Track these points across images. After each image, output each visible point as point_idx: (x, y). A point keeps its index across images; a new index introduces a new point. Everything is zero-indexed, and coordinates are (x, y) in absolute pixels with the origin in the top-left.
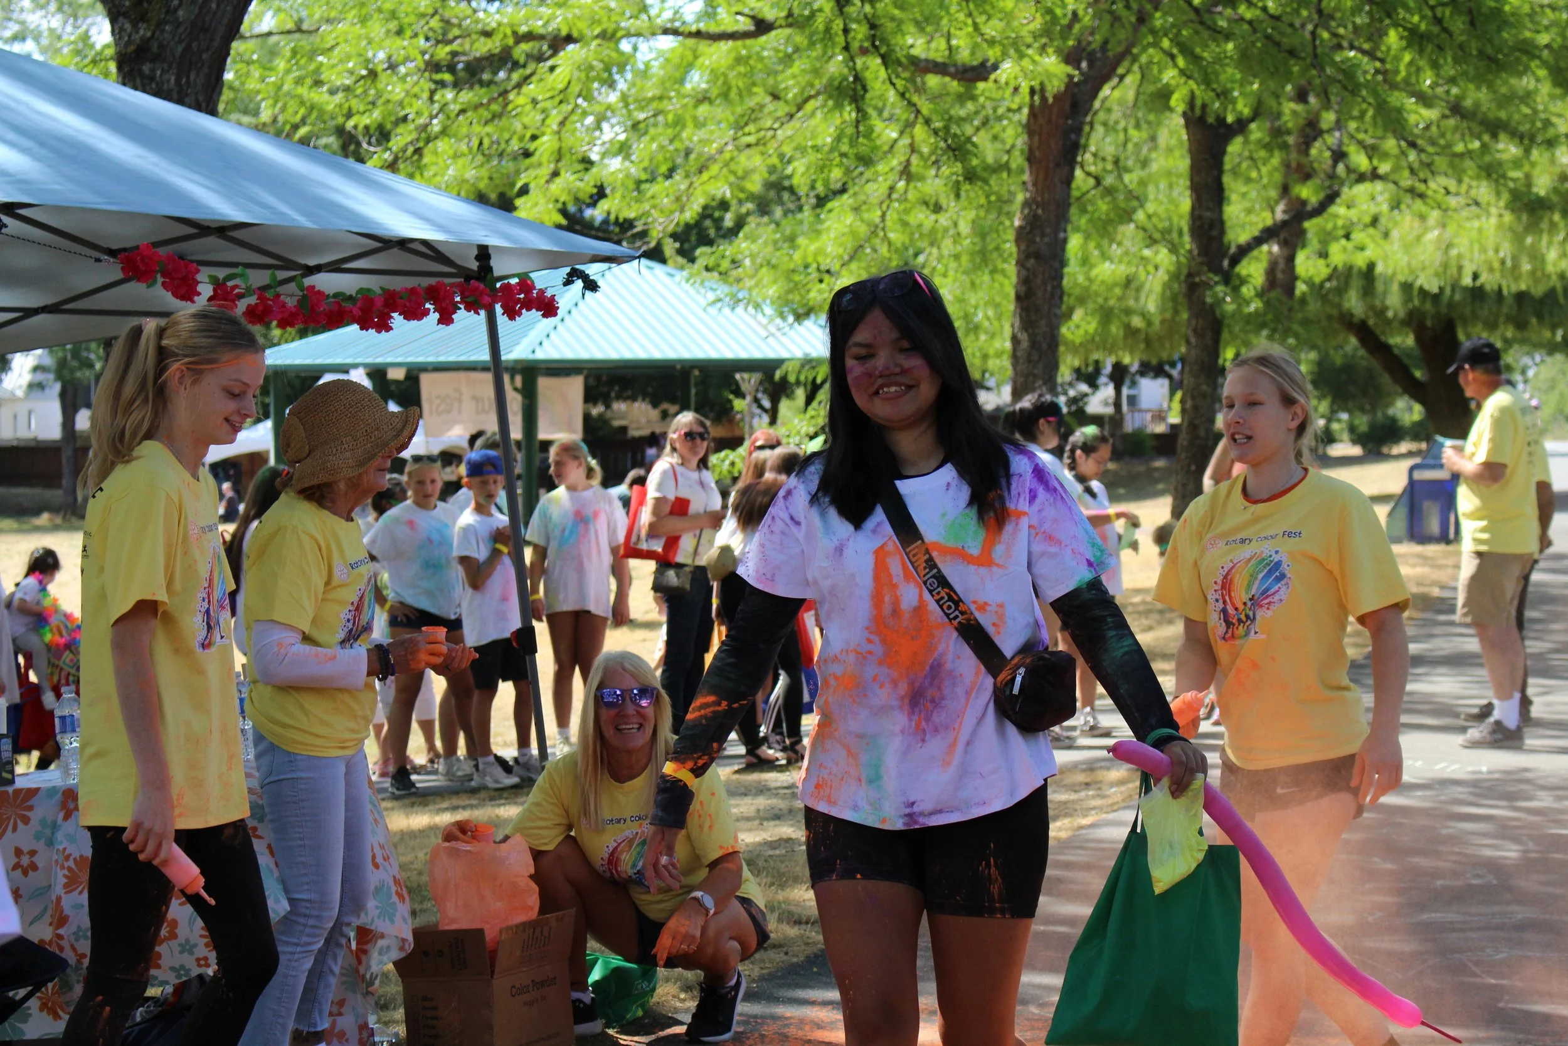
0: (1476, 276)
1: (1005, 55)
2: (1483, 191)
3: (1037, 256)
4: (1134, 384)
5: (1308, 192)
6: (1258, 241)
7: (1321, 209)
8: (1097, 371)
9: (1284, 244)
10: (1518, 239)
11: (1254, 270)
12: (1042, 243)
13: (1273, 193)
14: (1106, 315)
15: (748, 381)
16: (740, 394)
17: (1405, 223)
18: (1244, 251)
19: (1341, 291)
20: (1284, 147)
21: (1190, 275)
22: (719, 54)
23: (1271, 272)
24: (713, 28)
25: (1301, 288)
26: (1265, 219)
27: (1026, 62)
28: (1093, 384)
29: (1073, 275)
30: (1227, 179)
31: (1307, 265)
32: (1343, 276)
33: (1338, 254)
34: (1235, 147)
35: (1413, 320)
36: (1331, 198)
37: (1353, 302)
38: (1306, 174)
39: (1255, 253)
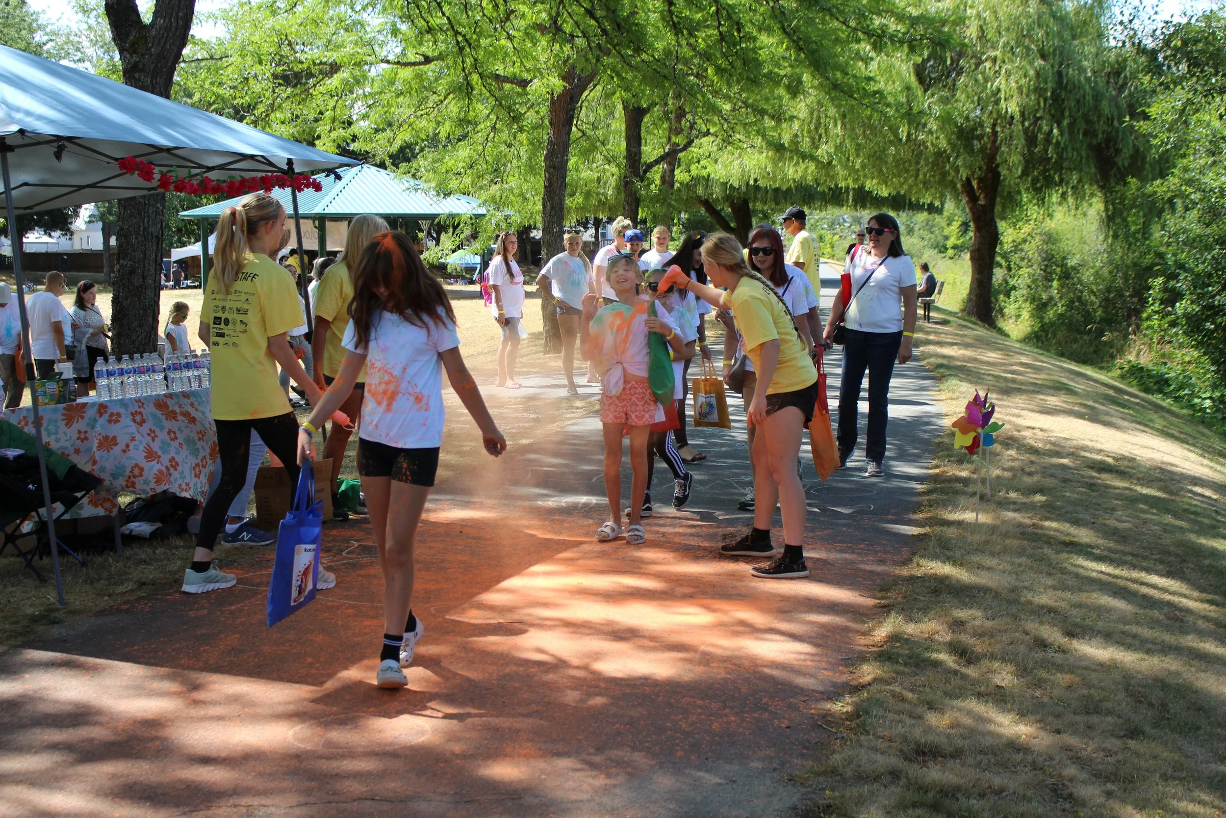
0: (756, 180)
1: (535, 77)
2: (759, 141)
3: (554, 167)
4: (604, 228)
5: (679, 140)
6: (657, 162)
7: (685, 148)
8: (588, 222)
9: (670, 164)
10: (775, 164)
11: (656, 175)
12: (556, 161)
13: (664, 140)
14: (588, 195)
15: (425, 225)
16: (421, 230)
17: (725, 157)
18: (650, 166)
19: (695, 186)
20: (668, 119)
21: (625, 177)
22: (406, 73)
23: (663, 178)
24: (405, 60)
25: (677, 185)
26: (660, 152)
27: (545, 80)
28: (586, 228)
29: (571, 176)
30: (643, 134)
31: (680, 175)
32: (696, 180)
33: (694, 170)
34: (646, 119)
35: (728, 199)
36: (690, 143)
37: (700, 191)
38: (678, 132)
39: (655, 168)
